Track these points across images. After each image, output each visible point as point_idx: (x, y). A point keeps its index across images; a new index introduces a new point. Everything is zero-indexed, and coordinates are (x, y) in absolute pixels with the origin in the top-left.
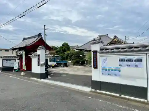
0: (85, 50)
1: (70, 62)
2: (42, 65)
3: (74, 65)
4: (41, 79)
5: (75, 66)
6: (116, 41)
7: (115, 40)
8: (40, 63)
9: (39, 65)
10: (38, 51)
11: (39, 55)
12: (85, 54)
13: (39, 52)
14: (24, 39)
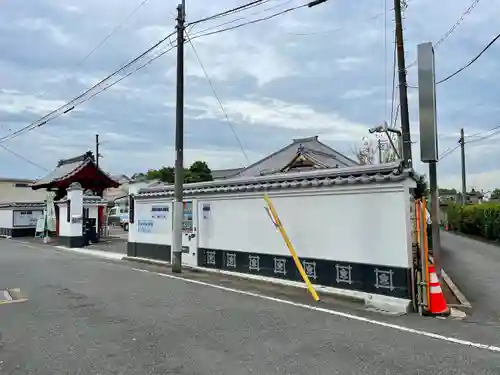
2: (75, 221)
4: (72, 246)
6: (302, 161)
7: (301, 157)
8: (72, 216)
9: (69, 220)
10: (69, 193)
11: (69, 202)
13: (70, 195)
14: (62, 163)
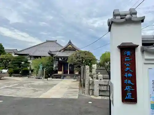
0: (29, 56)
1: (5, 71)
3: (10, 76)
5: (12, 78)
6: (70, 48)
7: (70, 46)
12: (29, 61)
